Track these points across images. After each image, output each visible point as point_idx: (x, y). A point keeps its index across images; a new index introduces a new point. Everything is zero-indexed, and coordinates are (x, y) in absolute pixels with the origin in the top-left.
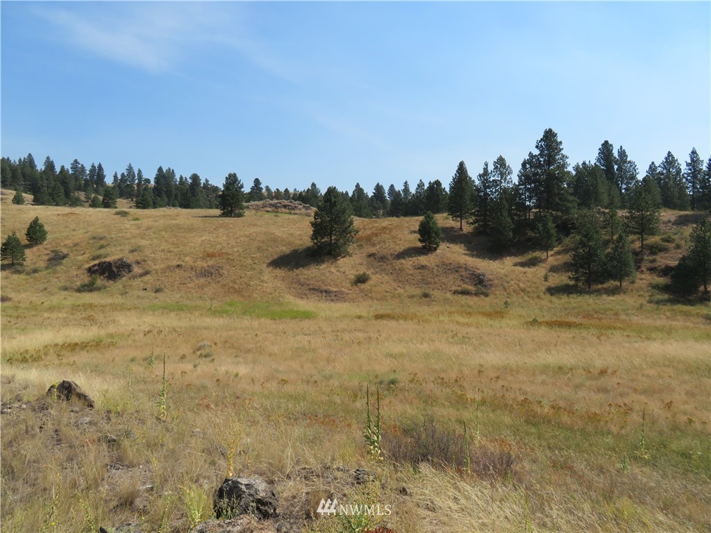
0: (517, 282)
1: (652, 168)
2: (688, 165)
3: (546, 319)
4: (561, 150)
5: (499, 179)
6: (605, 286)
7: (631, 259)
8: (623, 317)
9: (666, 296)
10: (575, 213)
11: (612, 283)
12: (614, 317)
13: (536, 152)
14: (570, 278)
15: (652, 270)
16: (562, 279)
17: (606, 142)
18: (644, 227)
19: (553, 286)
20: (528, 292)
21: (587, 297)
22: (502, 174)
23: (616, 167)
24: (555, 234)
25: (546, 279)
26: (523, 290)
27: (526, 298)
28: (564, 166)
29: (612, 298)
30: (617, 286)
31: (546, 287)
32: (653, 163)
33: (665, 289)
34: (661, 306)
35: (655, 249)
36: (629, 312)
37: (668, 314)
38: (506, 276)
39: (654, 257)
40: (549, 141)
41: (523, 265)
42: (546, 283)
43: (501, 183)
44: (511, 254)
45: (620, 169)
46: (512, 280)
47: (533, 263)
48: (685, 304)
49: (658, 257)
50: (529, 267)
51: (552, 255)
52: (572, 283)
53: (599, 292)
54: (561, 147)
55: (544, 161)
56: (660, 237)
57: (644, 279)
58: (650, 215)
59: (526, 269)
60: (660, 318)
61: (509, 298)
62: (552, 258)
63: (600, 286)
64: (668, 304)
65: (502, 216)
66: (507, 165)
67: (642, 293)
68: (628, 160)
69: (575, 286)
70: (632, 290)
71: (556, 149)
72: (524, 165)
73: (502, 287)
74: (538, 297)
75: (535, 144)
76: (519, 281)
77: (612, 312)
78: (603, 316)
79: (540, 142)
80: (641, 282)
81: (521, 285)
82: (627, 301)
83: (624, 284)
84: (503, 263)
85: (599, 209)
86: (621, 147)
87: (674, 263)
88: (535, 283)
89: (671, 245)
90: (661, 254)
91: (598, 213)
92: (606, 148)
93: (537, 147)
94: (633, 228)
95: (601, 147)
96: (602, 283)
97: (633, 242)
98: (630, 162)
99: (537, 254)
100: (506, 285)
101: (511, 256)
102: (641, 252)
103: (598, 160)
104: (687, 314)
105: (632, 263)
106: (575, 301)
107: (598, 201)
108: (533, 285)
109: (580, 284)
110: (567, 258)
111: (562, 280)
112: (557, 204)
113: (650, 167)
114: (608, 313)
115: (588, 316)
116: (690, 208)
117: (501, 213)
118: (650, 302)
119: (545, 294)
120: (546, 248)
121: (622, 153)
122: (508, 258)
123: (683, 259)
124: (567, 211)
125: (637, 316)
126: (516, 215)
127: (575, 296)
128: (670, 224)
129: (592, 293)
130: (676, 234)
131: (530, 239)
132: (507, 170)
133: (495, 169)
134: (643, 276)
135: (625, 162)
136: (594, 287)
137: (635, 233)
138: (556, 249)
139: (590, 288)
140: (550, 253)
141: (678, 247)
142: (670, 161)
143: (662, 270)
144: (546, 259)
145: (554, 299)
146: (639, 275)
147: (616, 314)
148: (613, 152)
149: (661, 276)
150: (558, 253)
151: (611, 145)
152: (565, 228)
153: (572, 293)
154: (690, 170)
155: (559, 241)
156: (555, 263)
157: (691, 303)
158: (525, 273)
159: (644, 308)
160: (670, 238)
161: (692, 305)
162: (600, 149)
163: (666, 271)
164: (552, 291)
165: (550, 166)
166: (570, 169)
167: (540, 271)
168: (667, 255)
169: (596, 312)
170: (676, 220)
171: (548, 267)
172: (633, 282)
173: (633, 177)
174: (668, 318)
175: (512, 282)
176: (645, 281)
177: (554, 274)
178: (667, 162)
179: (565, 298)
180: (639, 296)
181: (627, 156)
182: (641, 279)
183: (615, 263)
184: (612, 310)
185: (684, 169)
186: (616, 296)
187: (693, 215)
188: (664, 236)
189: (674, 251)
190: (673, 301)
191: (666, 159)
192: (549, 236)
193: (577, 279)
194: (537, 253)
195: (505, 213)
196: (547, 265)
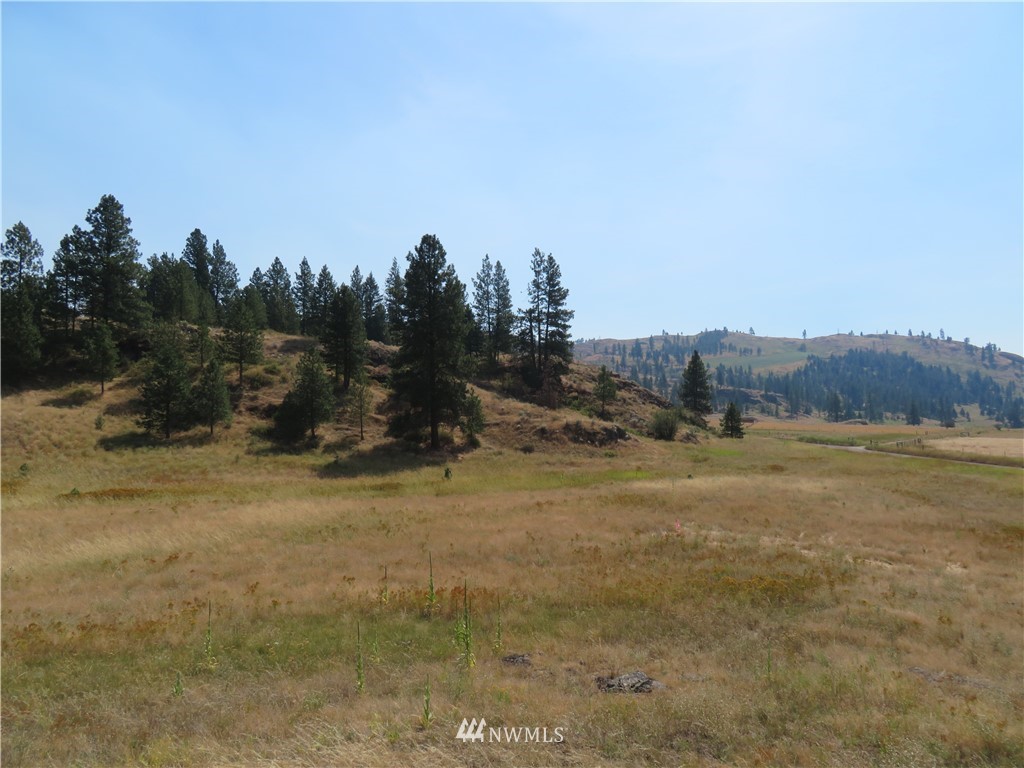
0: (46, 432)
1: (257, 275)
2: (298, 277)
3: (96, 487)
4: (128, 231)
5: (18, 260)
6: (190, 433)
7: (225, 394)
8: (212, 476)
9: (269, 444)
10: (149, 327)
11: (201, 429)
12: (200, 477)
13: (88, 227)
14: (138, 423)
15: (252, 410)
16: (127, 425)
17: (197, 232)
18: (244, 353)
19: (110, 436)
20: (67, 447)
21: (164, 449)
22: (23, 254)
23: (210, 267)
24: (116, 357)
25: (99, 425)
26: (58, 445)
27: (62, 457)
28: (133, 255)
29: (198, 450)
30: (206, 432)
31: (99, 437)
32: (258, 269)
33: (266, 435)
34: (262, 458)
35: (257, 383)
36: (221, 468)
37: (269, 467)
38: (26, 422)
39: (255, 393)
40: (109, 213)
41: (58, 403)
42: (99, 432)
43: (22, 267)
44: (37, 386)
45: (215, 271)
46: (37, 428)
47: (78, 400)
48: (291, 453)
49: (260, 394)
50: (70, 407)
51: (110, 389)
52: (141, 430)
53: (181, 442)
54: (129, 227)
55: (101, 242)
56: (263, 367)
57: (242, 422)
58: (251, 337)
59: (65, 411)
60: (259, 474)
61: (30, 458)
62: (110, 393)
63: (183, 434)
64: (271, 454)
65: (22, 322)
66: (33, 239)
67: (239, 441)
68: (227, 260)
69: (145, 436)
70: (226, 439)
71: (121, 228)
72: (65, 243)
73: (17, 442)
74: (84, 454)
75: (85, 215)
76: (50, 430)
77: (197, 470)
78: (185, 477)
79: (94, 212)
80: (238, 426)
81: (55, 436)
82: (219, 453)
83: (217, 430)
84: (22, 401)
85: (185, 324)
86: (218, 241)
87: (278, 401)
88: (79, 433)
89: (276, 378)
90: (265, 389)
91: (182, 329)
92: (197, 240)
93: (88, 219)
94: (229, 353)
95: (189, 236)
96: (186, 430)
97: (229, 372)
98: (228, 263)
99: (85, 386)
100: (25, 437)
101: (36, 389)
102: (239, 386)
103: (186, 254)
104: (290, 465)
105: (227, 402)
106: (145, 456)
107: (183, 313)
108: (77, 436)
109: (153, 432)
110: (134, 393)
111: (125, 427)
112: (121, 311)
113: (255, 275)
114: (192, 471)
115: (162, 478)
116: (299, 332)
117: (20, 318)
118: (249, 452)
119: (95, 448)
120: (102, 377)
121: (219, 250)
122: (32, 393)
123: (289, 396)
124: (136, 323)
125: (231, 473)
126: (49, 322)
127: (145, 449)
128: (275, 351)
129: (171, 444)
130: (282, 364)
131: (73, 363)
132: (33, 247)
133: (8, 242)
134: (241, 419)
135: (223, 263)
136: (174, 435)
137: (231, 360)
138: (117, 380)
139: (168, 436)
140: (107, 385)
141: (284, 380)
142: (277, 269)
143: (264, 410)
144: (100, 395)
145: (111, 456)
146: (235, 417)
147: (204, 472)
148: (207, 246)
149: (263, 418)
150: (121, 385)
151: (204, 237)
152: (133, 348)
153: (140, 446)
154: (301, 284)
155: (123, 368)
156: (115, 401)
157: (297, 451)
158: (62, 417)
159: (241, 461)
160: (275, 368)
161: (297, 455)
162: (188, 239)
163: (268, 412)
164: (108, 444)
165: (109, 253)
166: (143, 261)
167: (90, 413)
168: (271, 391)
169: (175, 472)
170: (282, 347)
171: (104, 407)
172: (228, 427)
173: (232, 285)
174: (269, 472)
175: (38, 433)
176: (242, 425)
177: (113, 418)
178: (274, 270)
179: (128, 454)
180: (235, 445)
181: (225, 255)
182: (239, 423)
183: (205, 401)
184: (197, 467)
185: (294, 282)
186: (205, 447)
187: (302, 342)
188: (267, 366)
189: (279, 386)
190: (275, 451)
191: (273, 266)
192: (106, 359)
193: (149, 425)
194: (85, 384)
195: (27, 318)
196: (102, 404)
